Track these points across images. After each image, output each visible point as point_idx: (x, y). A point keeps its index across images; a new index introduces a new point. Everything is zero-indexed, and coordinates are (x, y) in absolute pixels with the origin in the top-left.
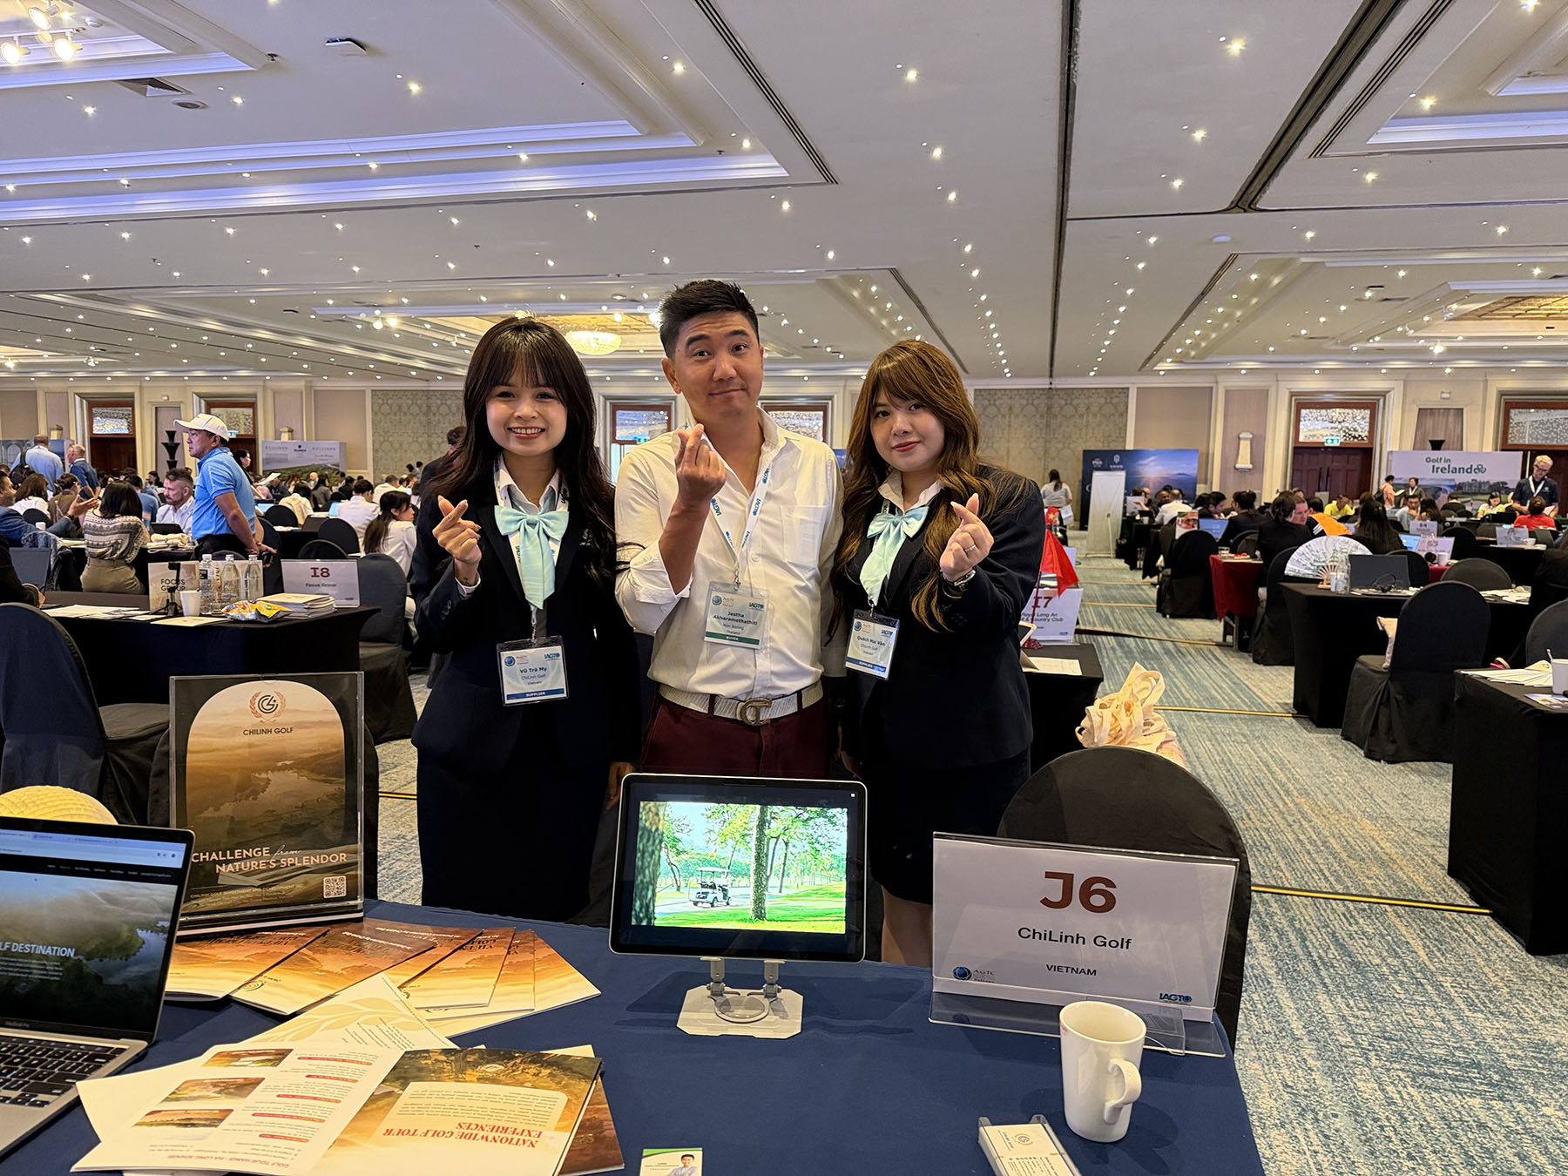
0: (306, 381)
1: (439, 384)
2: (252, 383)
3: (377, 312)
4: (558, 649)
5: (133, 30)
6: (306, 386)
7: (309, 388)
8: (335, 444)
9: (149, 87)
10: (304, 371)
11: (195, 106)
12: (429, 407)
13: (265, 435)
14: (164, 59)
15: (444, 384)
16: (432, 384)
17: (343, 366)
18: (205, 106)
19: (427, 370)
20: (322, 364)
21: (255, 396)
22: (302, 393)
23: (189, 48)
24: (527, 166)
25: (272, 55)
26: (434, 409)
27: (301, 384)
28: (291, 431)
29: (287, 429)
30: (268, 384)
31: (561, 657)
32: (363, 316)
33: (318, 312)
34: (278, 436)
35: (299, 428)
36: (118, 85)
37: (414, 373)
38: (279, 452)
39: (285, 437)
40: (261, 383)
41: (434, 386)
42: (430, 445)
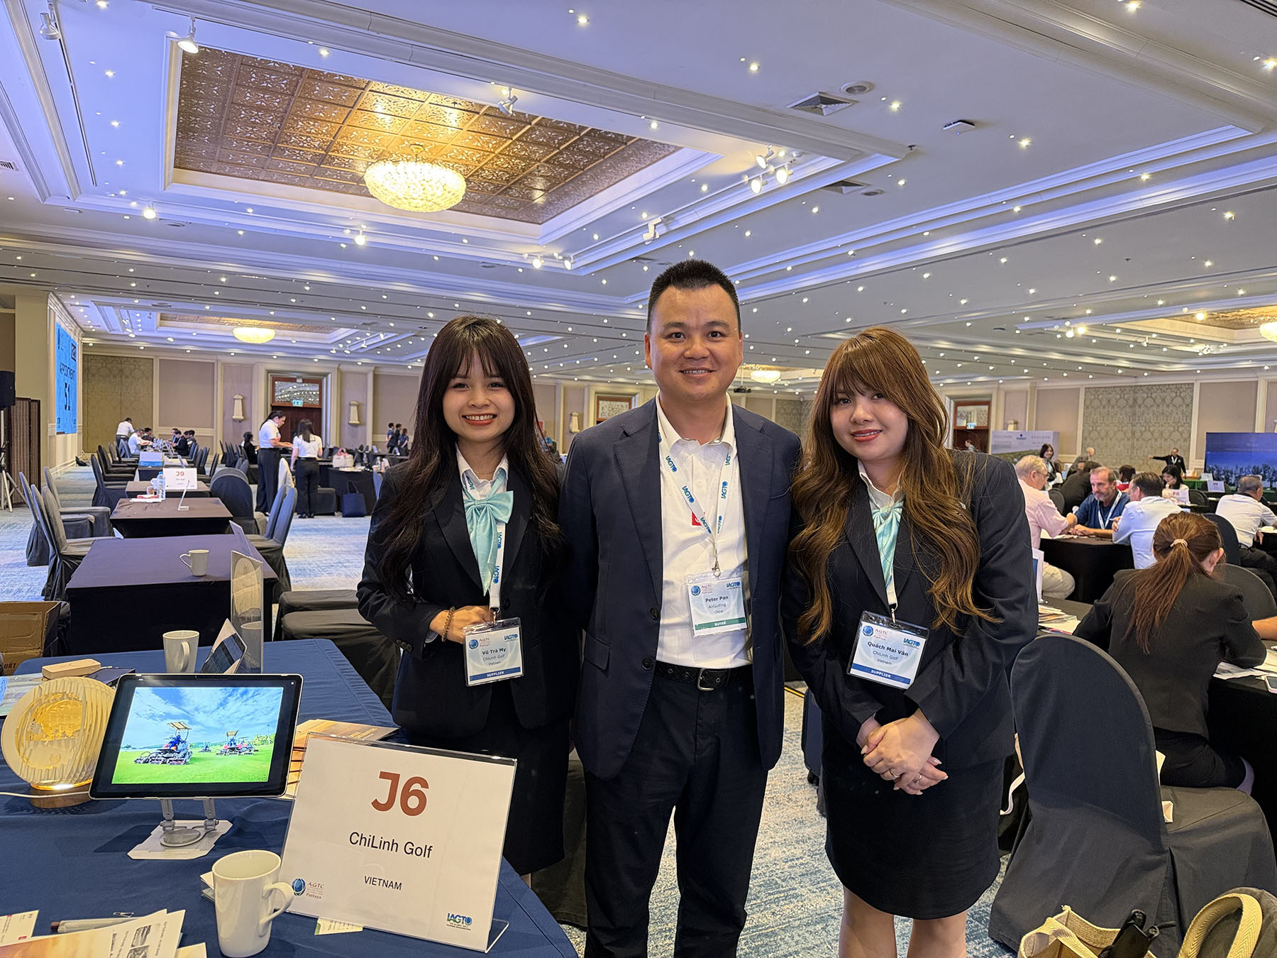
0: (1031, 383)
1: (1144, 379)
2: (988, 386)
3: (1068, 323)
4: (516, 630)
5: (818, 153)
6: (1031, 387)
7: (1033, 388)
8: (1050, 433)
9: (843, 187)
10: (1027, 374)
11: (875, 193)
12: (1135, 400)
13: (996, 428)
14: (841, 168)
15: (1152, 379)
16: (1141, 380)
17: (1056, 369)
18: (882, 192)
19: (1133, 368)
20: (1040, 368)
21: (991, 396)
22: (1027, 392)
23: (858, 156)
24: (1149, 184)
25: (910, 147)
26: (1139, 401)
27: (1027, 385)
28: (1016, 423)
29: (1013, 422)
30: (1001, 386)
31: (519, 637)
32: (1056, 328)
33: (1020, 328)
34: (1005, 428)
35: (1023, 422)
36: (824, 190)
37: (1120, 371)
38: (1006, 439)
39: (1011, 428)
40: (996, 386)
41: (1142, 382)
42: (1133, 433)
